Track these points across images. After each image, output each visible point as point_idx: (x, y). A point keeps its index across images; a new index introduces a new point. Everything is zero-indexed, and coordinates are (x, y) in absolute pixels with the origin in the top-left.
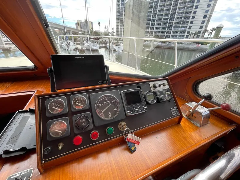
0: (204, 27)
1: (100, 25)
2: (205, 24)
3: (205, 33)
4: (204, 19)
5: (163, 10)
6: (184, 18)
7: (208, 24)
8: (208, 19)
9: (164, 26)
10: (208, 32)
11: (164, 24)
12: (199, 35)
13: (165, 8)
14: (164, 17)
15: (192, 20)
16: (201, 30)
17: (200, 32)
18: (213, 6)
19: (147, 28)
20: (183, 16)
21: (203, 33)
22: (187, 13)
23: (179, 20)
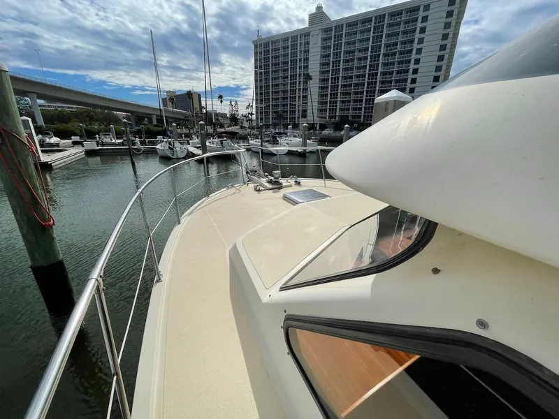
1: (221, 101)
5: (352, 69)
6: (398, 74)
8: (446, 73)
11: (357, 93)
13: (356, 64)
14: (354, 81)
15: (414, 76)
18: (448, 59)
19: (322, 103)
20: (393, 78)
23: (388, 78)
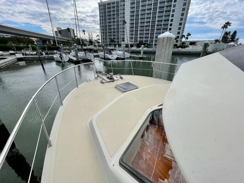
0: (181, 33)
1: (84, 33)
2: (181, 30)
3: (182, 38)
4: (180, 26)
5: (144, 18)
7: (184, 30)
9: (147, 32)
10: (185, 37)
11: (146, 30)
12: (178, 39)
13: (146, 16)
16: (178, 35)
17: (178, 37)
18: (186, 15)
19: (131, 35)
20: (162, 23)
21: (181, 38)
22: (165, 21)
